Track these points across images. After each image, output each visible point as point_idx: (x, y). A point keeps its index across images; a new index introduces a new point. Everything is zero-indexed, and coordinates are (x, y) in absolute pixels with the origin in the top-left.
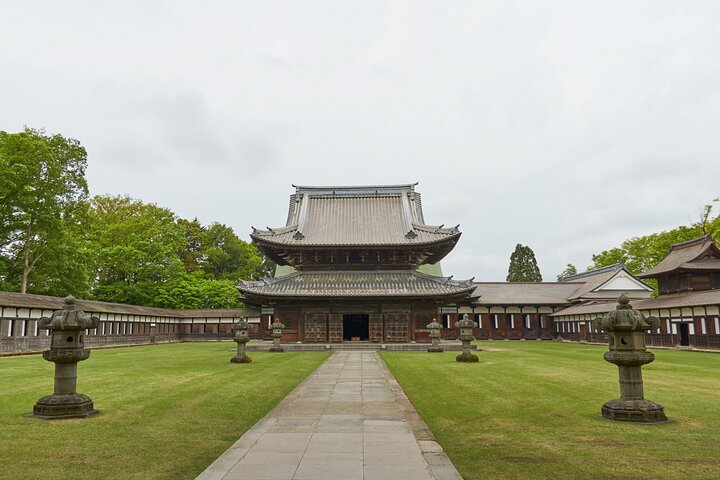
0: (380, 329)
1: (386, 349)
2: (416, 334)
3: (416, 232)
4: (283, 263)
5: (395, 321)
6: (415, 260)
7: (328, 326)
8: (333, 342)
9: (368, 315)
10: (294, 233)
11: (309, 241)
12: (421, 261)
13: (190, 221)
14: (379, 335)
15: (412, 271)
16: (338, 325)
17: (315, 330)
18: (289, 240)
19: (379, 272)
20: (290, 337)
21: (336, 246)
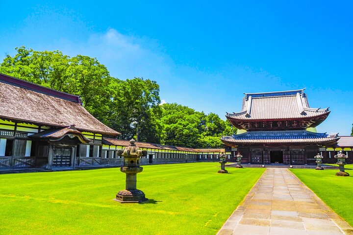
0: (288, 158)
1: (292, 168)
2: (307, 161)
3: (306, 112)
4: (241, 128)
5: (296, 154)
6: (305, 125)
7: (263, 156)
8: (266, 164)
9: (282, 152)
10: (245, 114)
11: (253, 117)
12: (309, 125)
13: (200, 112)
14: (288, 161)
15: (303, 131)
16: (267, 156)
17: (257, 158)
18: (243, 117)
19: (287, 131)
20: (245, 161)
21: (266, 120)
